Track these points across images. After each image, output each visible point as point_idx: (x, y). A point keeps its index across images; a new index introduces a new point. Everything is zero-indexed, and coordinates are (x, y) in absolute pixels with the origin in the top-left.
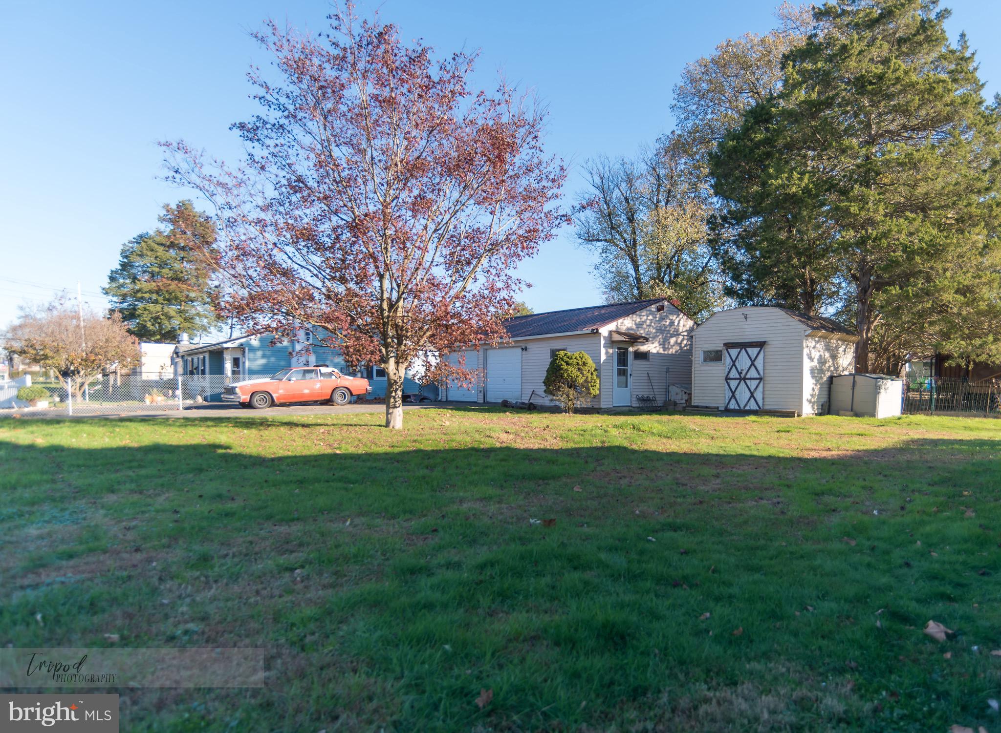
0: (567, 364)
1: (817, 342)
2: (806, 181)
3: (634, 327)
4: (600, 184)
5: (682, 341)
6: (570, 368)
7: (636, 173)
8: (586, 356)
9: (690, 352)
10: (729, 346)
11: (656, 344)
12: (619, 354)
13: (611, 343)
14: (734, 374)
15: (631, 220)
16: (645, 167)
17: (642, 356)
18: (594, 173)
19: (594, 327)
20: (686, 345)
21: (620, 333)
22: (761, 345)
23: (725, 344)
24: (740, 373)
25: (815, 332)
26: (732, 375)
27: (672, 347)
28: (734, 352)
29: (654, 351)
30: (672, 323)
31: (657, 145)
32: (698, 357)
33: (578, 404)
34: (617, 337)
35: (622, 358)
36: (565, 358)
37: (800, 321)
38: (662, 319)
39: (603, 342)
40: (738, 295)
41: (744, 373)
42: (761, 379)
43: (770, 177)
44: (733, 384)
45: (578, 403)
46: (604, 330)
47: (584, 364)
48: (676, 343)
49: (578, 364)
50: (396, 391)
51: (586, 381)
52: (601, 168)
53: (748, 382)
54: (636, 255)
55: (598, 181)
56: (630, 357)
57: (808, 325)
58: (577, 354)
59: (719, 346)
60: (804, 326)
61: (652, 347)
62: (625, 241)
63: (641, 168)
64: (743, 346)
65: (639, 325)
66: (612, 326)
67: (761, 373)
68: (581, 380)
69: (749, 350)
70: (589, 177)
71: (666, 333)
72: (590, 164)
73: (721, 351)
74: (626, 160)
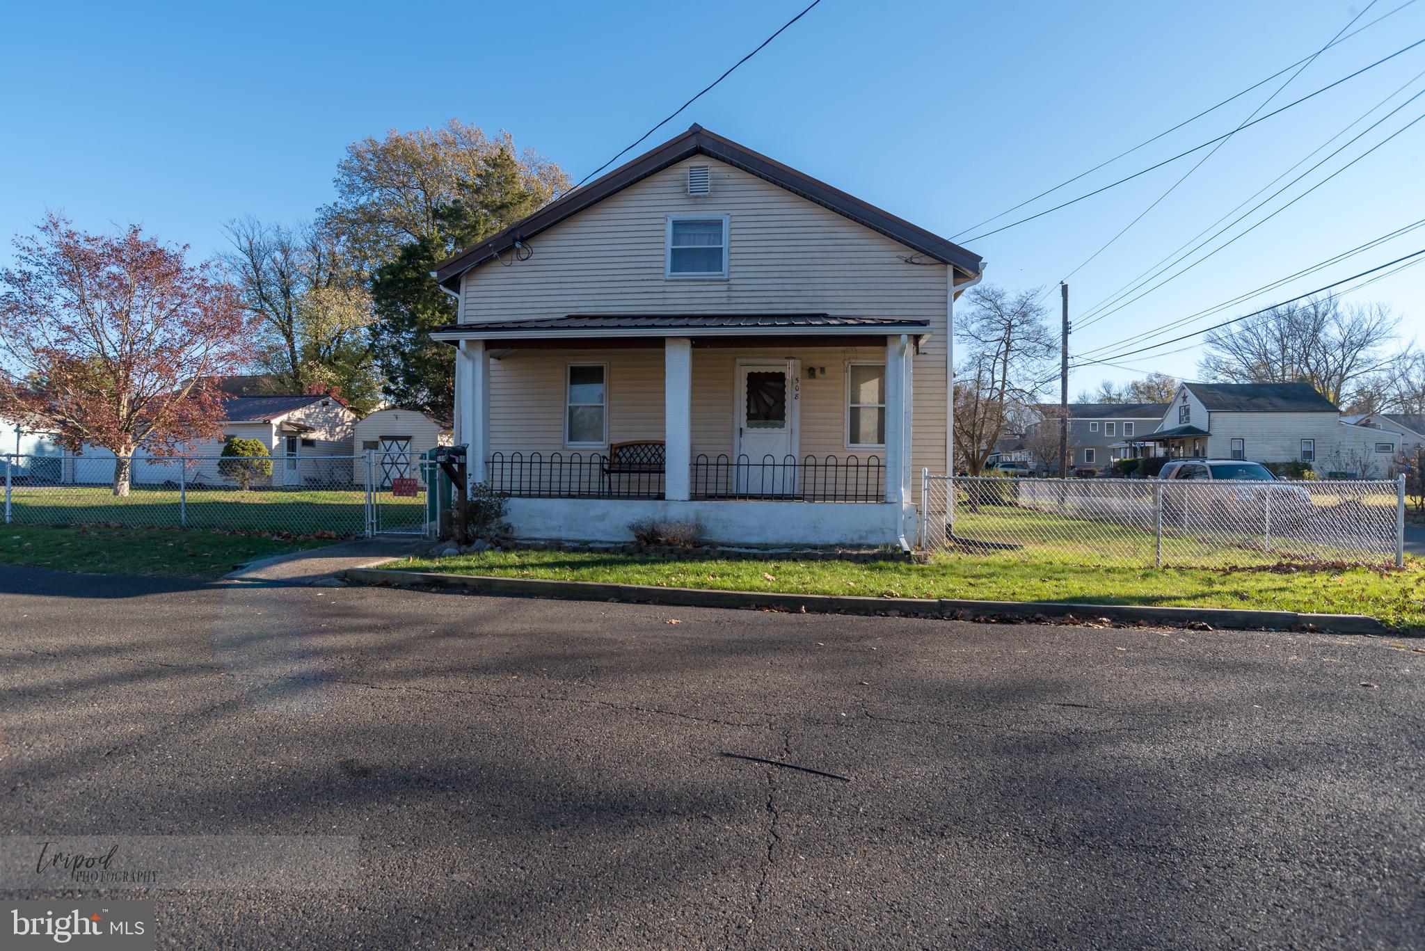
0: (243, 449)
1: (449, 438)
2: (445, 319)
3: (303, 417)
4: (248, 249)
5: (347, 429)
6: (247, 453)
7: (293, 244)
8: (260, 443)
9: (352, 438)
10: (383, 438)
11: (323, 432)
12: (289, 442)
13: (281, 432)
14: (387, 459)
15: (286, 293)
16: (305, 245)
17: (308, 443)
18: (241, 236)
19: (266, 418)
20: (350, 434)
21: (289, 424)
22: (408, 438)
23: (380, 437)
24: (392, 459)
25: (447, 431)
26: (386, 461)
27: (338, 434)
28: (388, 443)
29: (322, 438)
30: (337, 414)
31: (317, 215)
32: (358, 446)
33: (253, 483)
34: (287, 428)
35: (291, 445)
36: (240, 444)
37: (435, 422)
38: (328, 412)
39: (274, 429)
40: (394, 394)
41: (395, 459)
42: (408, 464)
43: (419, 311)
44: (387, 467)
45: (253, 481)
46: (276, 421)
47: (259, 449)
48: (342, 430)
49: (253, 449)
50: (125, 469)
51: (261, 464)
52: (249, 230)
53: (399, 466)
54: (291, 332)
55: (246, 245)
56: (299, 444)
57: (441, 426)
58: (252, 441)
59: (376, 438)
60: (438, 427)
61: (319, 435)
62: (277, 314)
63: (300, 242)
64: (394, 438)
65: (308, 416)
66: (284, 417)
67: (409, 459)
68: (256, 463)
69: (399, 442)
70: (235, 239)
71: (332, 424)
72: (236, 225)
73: (377, 442)
74: (282, 227)
